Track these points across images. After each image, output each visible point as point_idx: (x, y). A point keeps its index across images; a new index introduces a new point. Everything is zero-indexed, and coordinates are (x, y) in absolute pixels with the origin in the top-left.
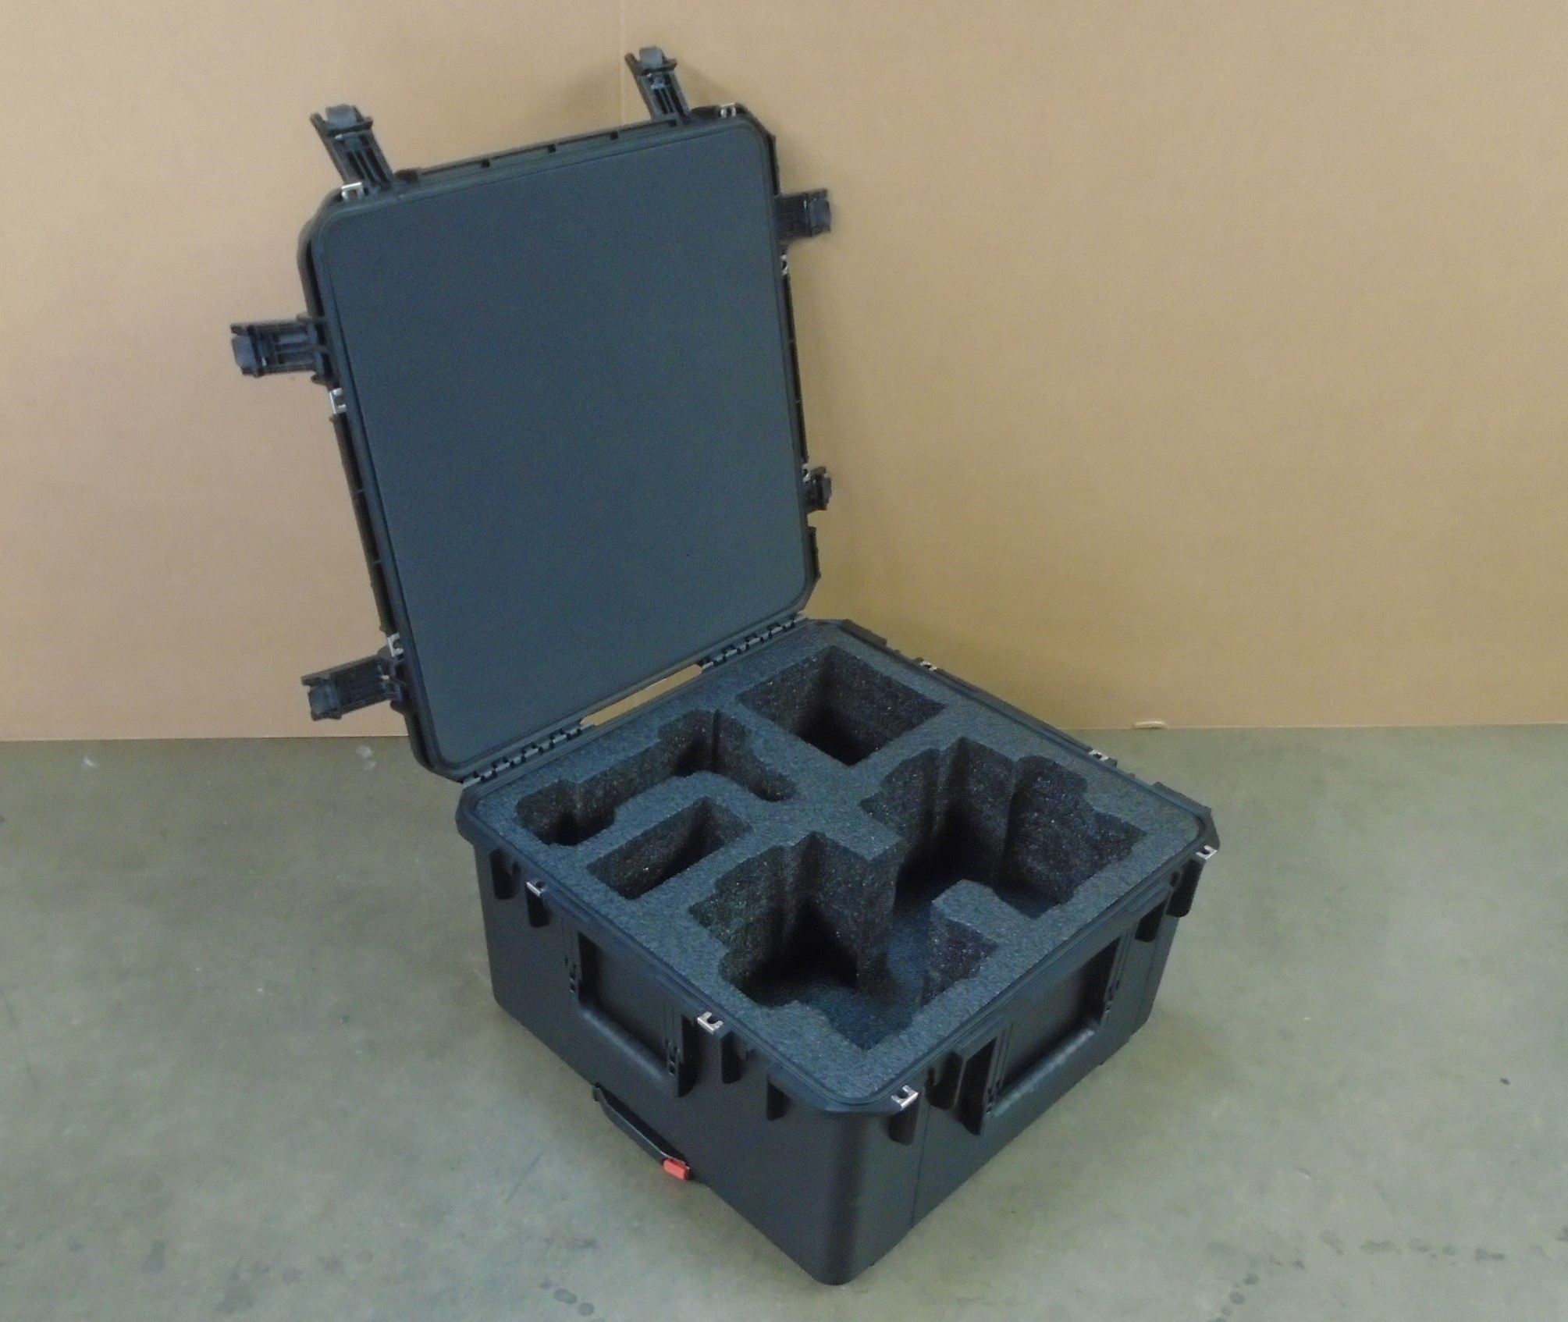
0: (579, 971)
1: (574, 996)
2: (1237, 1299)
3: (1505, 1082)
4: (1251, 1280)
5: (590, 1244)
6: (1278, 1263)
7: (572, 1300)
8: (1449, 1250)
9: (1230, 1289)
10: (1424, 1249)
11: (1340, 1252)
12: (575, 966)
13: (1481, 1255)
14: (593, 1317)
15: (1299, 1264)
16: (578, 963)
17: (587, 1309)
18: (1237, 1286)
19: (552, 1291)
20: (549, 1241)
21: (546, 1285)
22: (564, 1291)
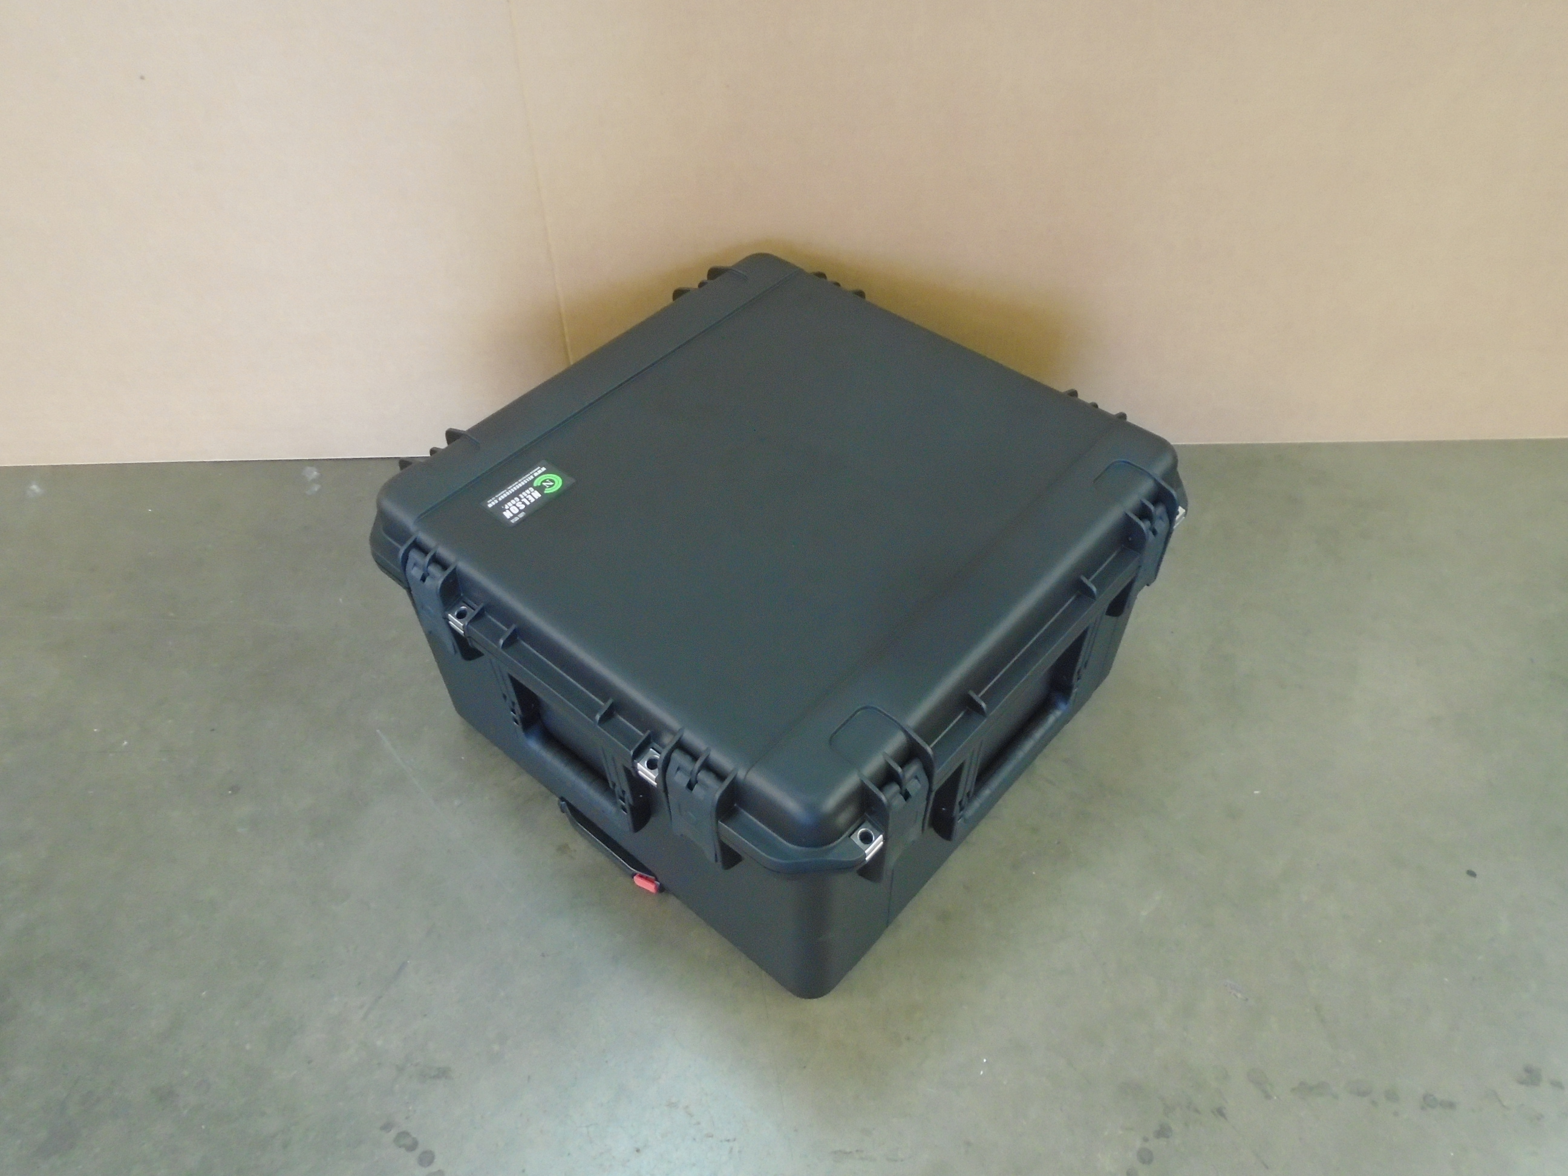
0: (517, 708)
1: (518, 727)
2: (1146, 1157)
3: (1472, 874)
4: (1163, 1132)
5: (443, 1073)
6: (1197, 1111)
7: (412, 1147)
8: (1392, 1096)
9: (1138, 1144)
10: (1363, 1094)
11: (1268, 1097)
12: (513, 703)
13: (1428, 1102)
14: (433, 1168)
15: (1220, 1112)
16: (516, 701)
17: (427, 1158)
18: (1146, 1140)
19: (393, 1133)
20: (401, 1069)
21: (387, 1127)
22: (405, 1134)
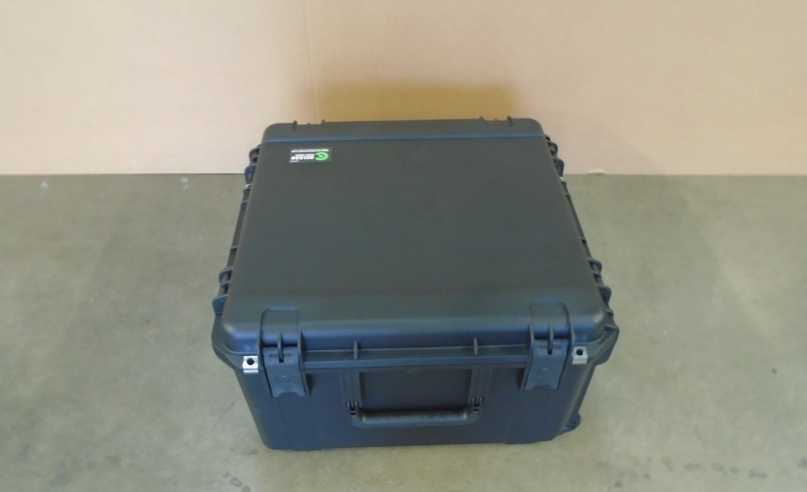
4: (618, 485)
5: (254, 452)
6: (635, 475)
7: (240, 484)
8: (734, 470)
9: (606, 489)
10: (719, 469)
11: (671, 470)
13: (752, 474)
15: (647, 476)
17: (247, 490)
18: (610, 488)
19: (229, 479)
20: (232, 450)
21: (226, 475)
22: (236, 479)
